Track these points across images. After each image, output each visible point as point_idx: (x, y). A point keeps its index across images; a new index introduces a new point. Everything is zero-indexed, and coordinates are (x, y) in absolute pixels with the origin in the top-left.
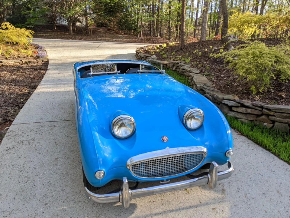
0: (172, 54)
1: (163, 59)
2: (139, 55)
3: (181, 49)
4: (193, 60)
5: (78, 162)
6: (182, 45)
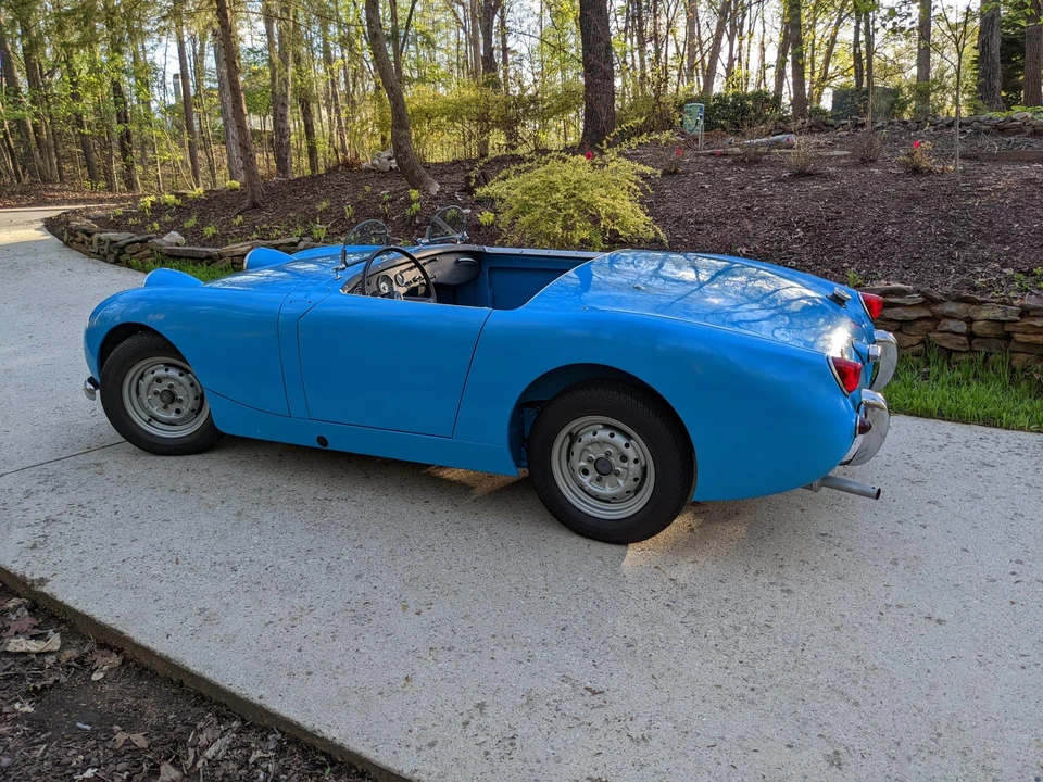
0: (236, 222)
1: (209, 240)
2: (99, 240)
3: (255, 206)
4: (334, 231)
5: (313, 500)
6: (253, 191)
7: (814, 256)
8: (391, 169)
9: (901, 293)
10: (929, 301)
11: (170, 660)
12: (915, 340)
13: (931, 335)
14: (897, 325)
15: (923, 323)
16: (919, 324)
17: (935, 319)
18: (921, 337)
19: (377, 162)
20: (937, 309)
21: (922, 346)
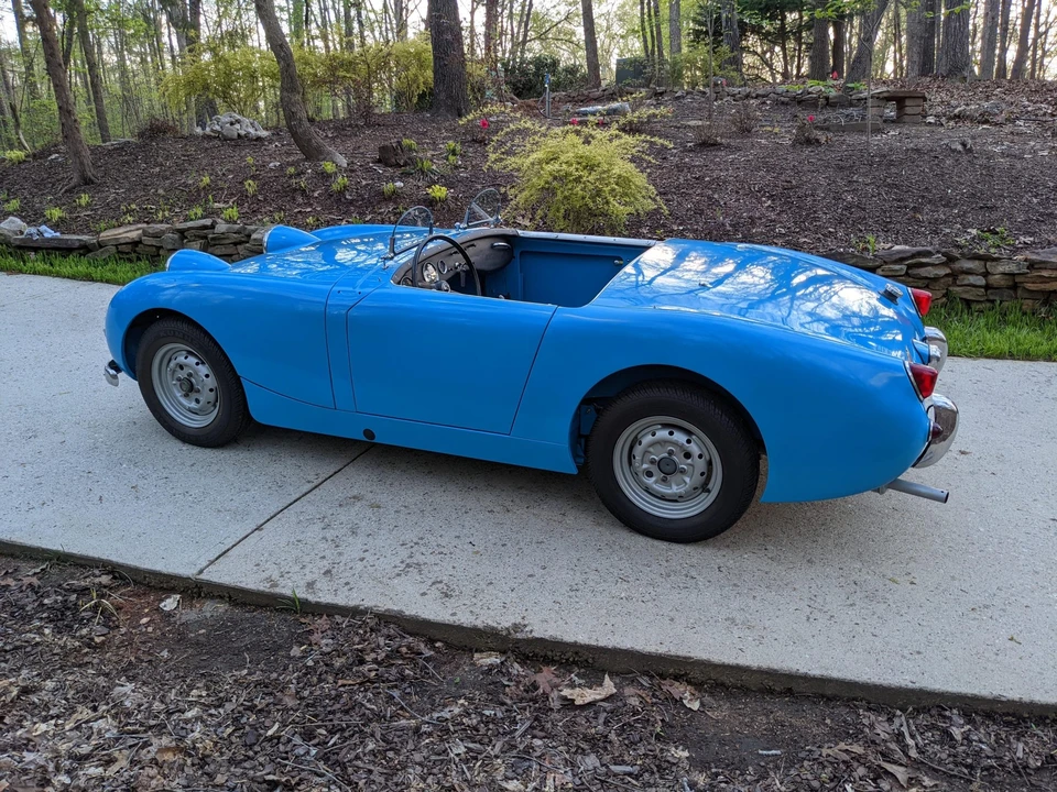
6: (82, 163)
7: (795, 223)
8: (239, 135)
9: (928, 254)
10: (951, 259)
11: (775, 670)
12: (939, 294)
13: (951, 288)
14: (926, 282)
15: (946, 279)
16: (942, 281)
17: (954, 275)
18: (945, 291)
19: (217, 128)
20: (957, 265)
21: (944, 299)
